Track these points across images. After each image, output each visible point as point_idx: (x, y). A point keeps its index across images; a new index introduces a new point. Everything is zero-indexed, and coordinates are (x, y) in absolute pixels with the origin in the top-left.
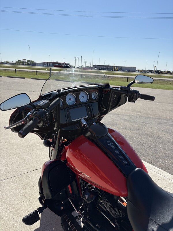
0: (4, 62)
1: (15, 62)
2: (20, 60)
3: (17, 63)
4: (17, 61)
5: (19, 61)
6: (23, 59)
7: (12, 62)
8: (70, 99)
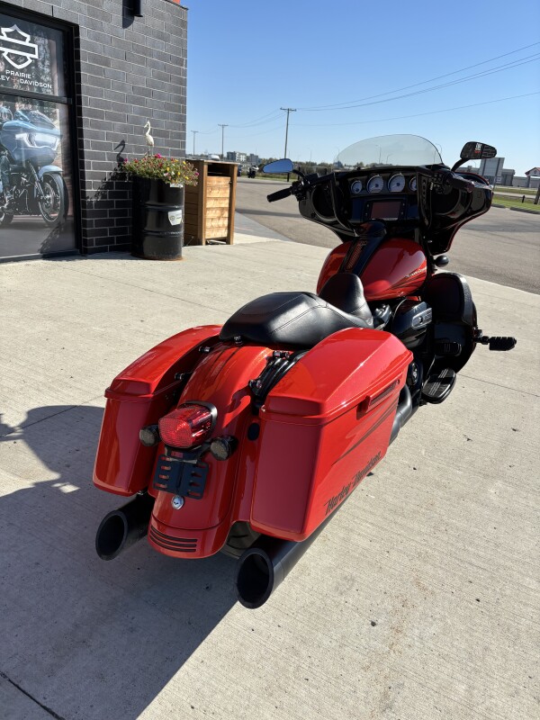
8: (377, 186)
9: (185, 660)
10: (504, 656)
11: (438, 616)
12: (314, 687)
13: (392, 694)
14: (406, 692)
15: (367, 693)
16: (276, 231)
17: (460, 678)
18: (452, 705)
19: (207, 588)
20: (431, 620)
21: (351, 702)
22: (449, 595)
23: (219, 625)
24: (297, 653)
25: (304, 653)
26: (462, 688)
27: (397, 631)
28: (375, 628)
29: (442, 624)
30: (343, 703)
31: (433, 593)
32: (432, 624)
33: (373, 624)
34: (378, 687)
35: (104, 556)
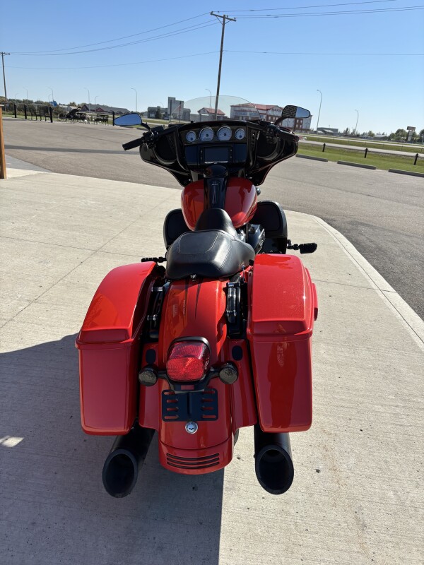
0: (363, 135)
1: (388, 135)
2: (402, 131)
3: (393, 137)
4: (395, 132)
5: (398, 131)
6: (408, 128)
7: (383, 134)
8: (207, 135)
9: (218, 555)
10: (398, 463)
11: (349, 450)
12: (314, 533)
13: (360, 516)
14: (366, 511)
15: (346, 522)
16: (32, 163)
17: (386, 488)
18: (394, 508)
19: (194, 488)
20: (346, 454)
21: (342, 533)
22: (345, 433)
23: (223, 516)
24: (288, 514)
25: (292, 511)
26: (391, 494)
27: (335, 470)
28: (321, 473)
29: (354, 455)
30: (339, 536)
31: (336, 435)
32: (349, 457)
33: (318, 471)
34: (350, 515)
35: (118, 495)
